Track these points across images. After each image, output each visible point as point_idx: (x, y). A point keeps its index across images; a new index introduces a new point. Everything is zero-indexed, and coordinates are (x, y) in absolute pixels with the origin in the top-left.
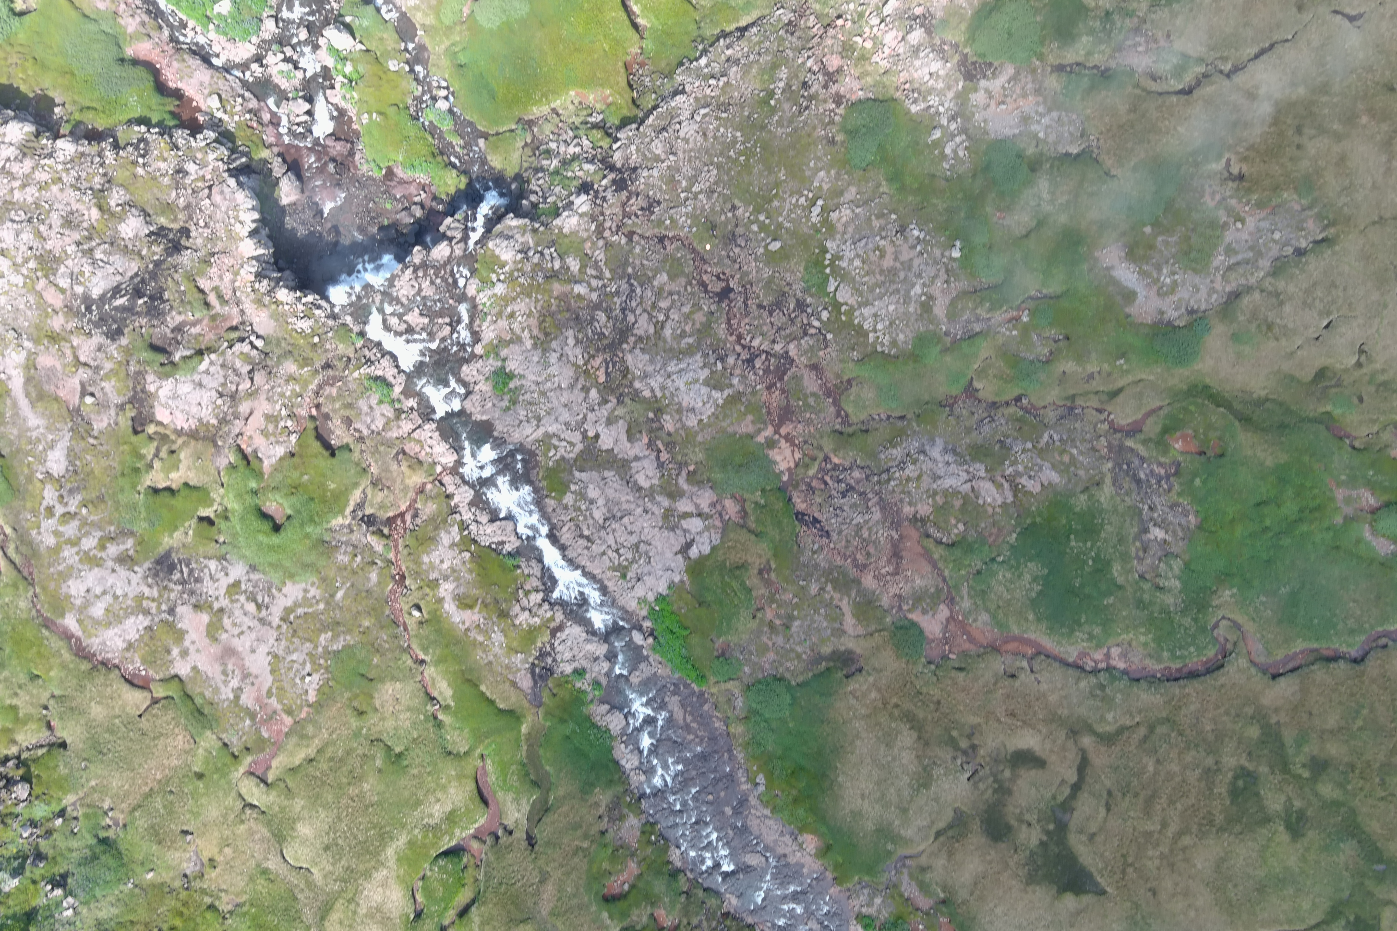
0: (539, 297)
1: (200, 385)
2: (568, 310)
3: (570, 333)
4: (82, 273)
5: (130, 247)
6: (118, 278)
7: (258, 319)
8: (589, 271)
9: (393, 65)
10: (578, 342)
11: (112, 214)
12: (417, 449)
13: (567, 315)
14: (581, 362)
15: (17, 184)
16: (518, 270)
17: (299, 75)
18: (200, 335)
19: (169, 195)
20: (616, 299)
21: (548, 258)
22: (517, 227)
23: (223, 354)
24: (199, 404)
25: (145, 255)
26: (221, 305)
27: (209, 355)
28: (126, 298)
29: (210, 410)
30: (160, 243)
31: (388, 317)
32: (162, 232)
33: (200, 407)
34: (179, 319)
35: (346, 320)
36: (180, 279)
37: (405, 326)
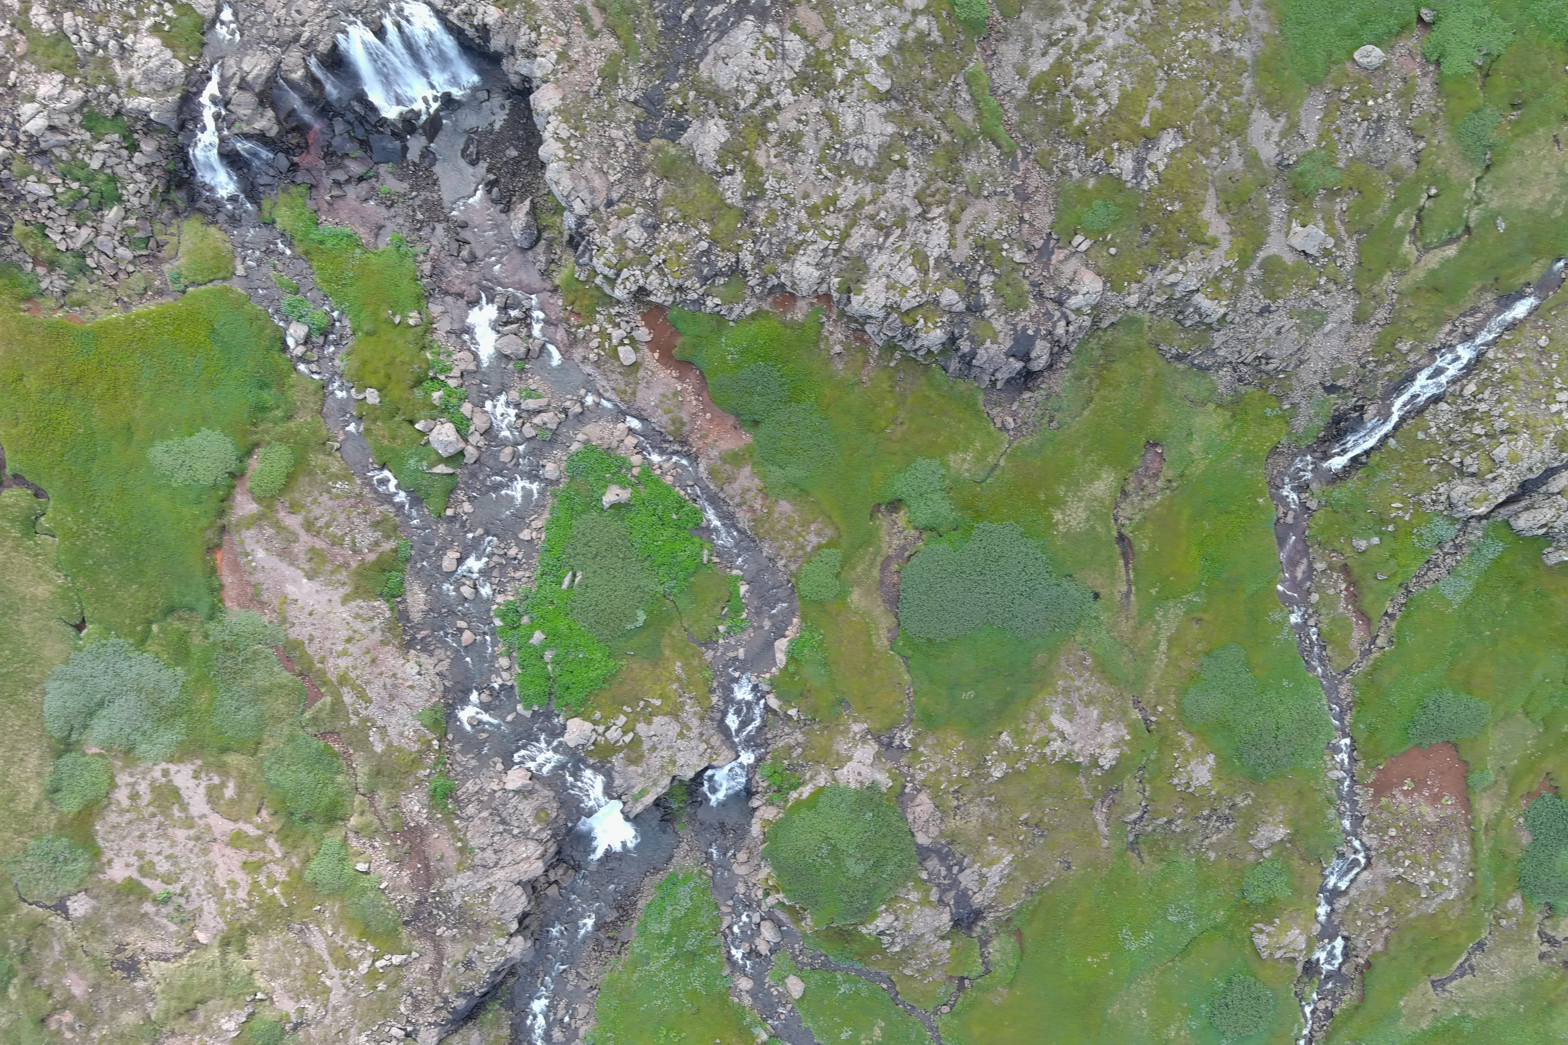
4: (771, 56)
5: (711, 104)
6: (722, 50)
9: (372, 396)
11: (737, 157)
15: (869, 209)
16: (128, 17)
17: (514, 395)
19: (666, 191)
21: (83, 33)
22: (140, 94)
25: (690, 89)
26: (586, 8)
28: (710, 15)
30: (672, 109)
32: (672, 132)
36: (641, 50)
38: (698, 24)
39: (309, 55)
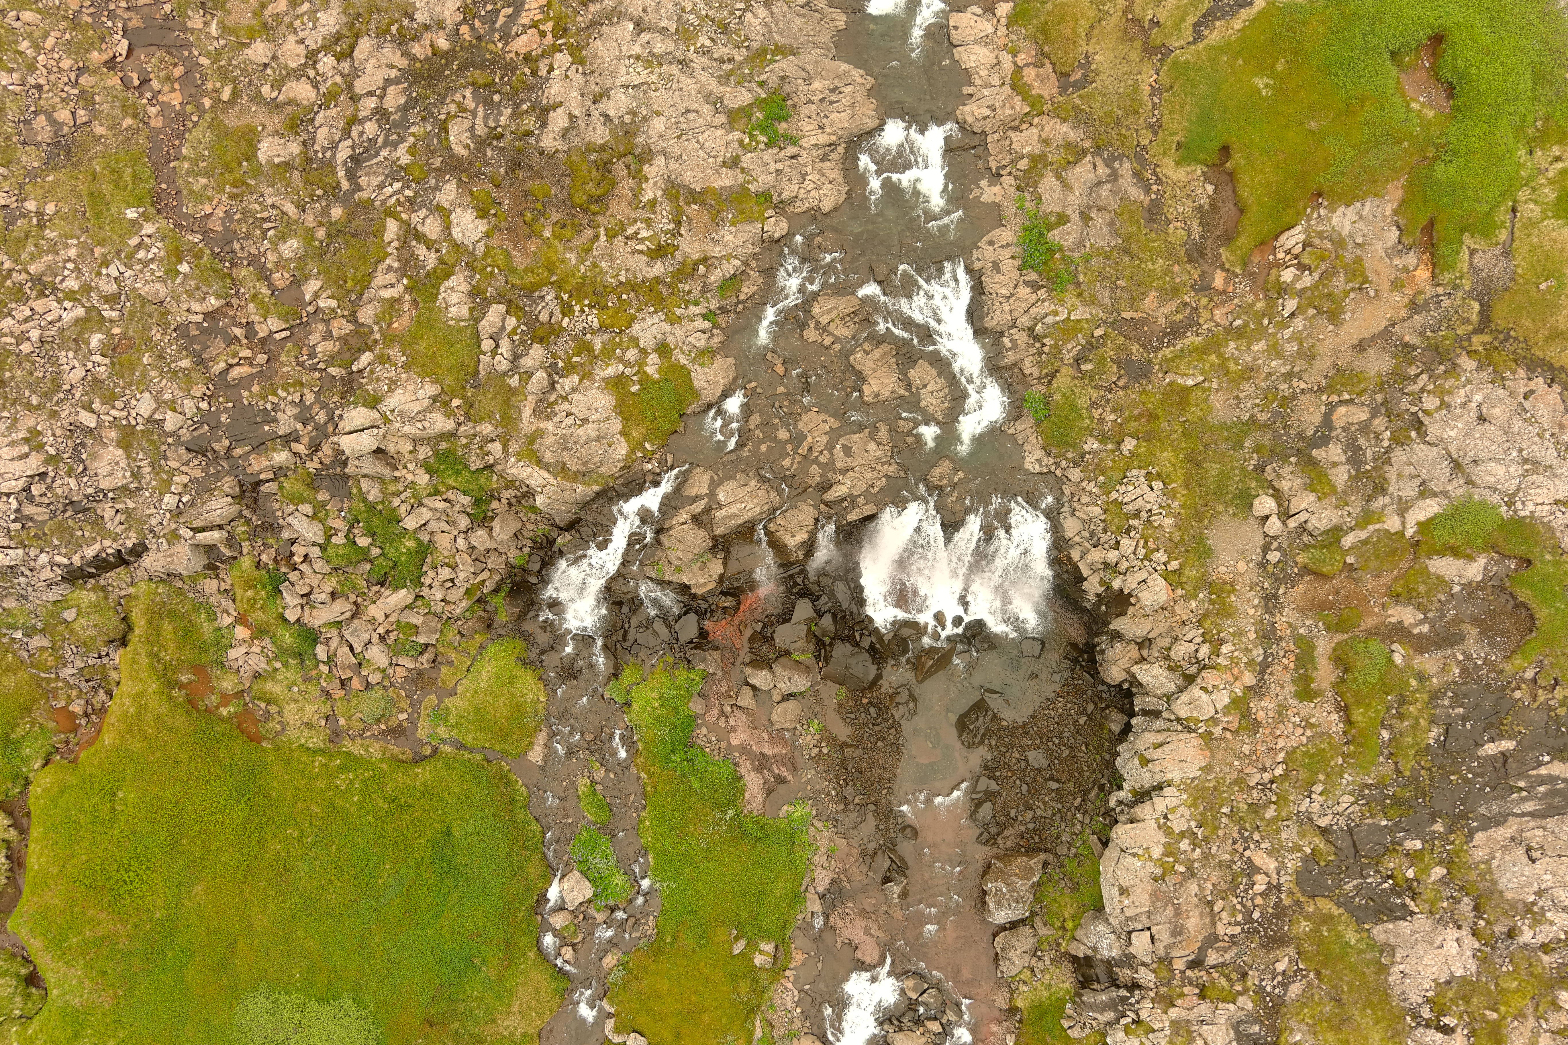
0: (572, 257)
1: (1457, 466)
2: (526, 194)
3: (549, 141)
5: (1467, 904)
6: (1535, 835)
7: (1242, 566)
8: (430, 260)
10: (544, 112)
11: (1474, 1013)
12: (1030, 74)
13: (534, 185)
14: (562, 59)
16: (588, 351)
18: (1396, 597)
19: (1306, 995)
20: (405, 160)
21: (505, 343)
22: (540, 462)
23: (1367, 518)
24: (1482, 419)
25: (1440, 863)
26: (1313, 647)
27: (1401, 534)
28: (1543, 771)
29: (1462, 392)
30: (1389, 877)
31: (939, 416)
32: (1366, 907)
33: (1484, 411)
34: (1428, 663)
35: (1039, 460)
36: (1381, 759)
37: (912, 374)
38: (1512, 772)
39: (829, 518)
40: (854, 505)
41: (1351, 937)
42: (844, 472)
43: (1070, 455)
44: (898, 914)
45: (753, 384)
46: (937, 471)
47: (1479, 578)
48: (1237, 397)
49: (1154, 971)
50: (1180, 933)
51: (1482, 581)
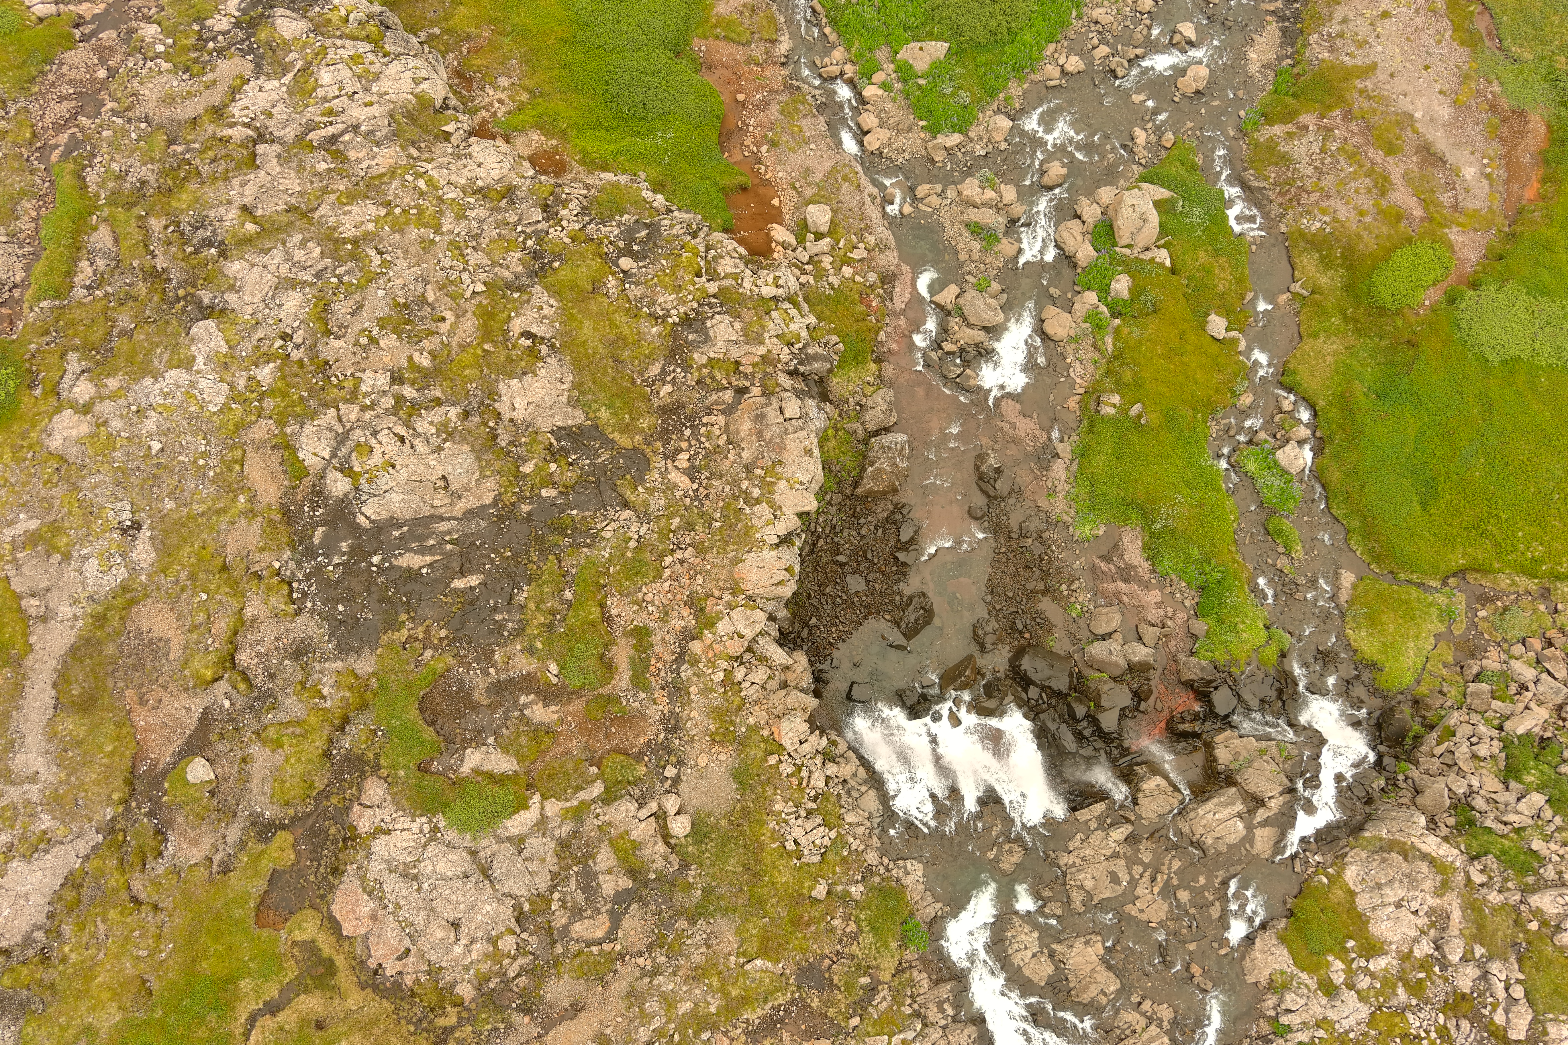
1: (486, 872)
4: (363, 450)
5: (503, 441)
6: (440, 501)
7: (702, 761)
9: (1217, 325)
11: (504, 349)
16: (1410, 986)
18: (549, 731)
19: (645, 365)
22: (1431, 861)
23: (578, 814)
24: (455, 925)
25: (526, 476)
26: (633, 679)
27: (544, 797)
28: (429, 559)
29: (474, 956)
30: (571, 464)
31: (1016, 921)
32: (589, 439)
33: (452, 935)
34: (523, 664)
35: (907, 873)
36: (574, 571)
37: (1049, 969)
38: (457, 558)
39: (1122, 806)
40: (1100, 819)
41: (604, 414)
42: (1116, 855)
43: (877, 879)
44: (985, 441)
45: (1223, 952)
46: (1016, 858)
47: (468, 751)
48: (708, 946)
49: (778, 385)
50: (757, 416)
51: (465, 749)
